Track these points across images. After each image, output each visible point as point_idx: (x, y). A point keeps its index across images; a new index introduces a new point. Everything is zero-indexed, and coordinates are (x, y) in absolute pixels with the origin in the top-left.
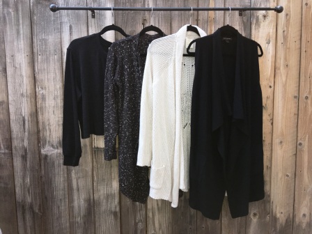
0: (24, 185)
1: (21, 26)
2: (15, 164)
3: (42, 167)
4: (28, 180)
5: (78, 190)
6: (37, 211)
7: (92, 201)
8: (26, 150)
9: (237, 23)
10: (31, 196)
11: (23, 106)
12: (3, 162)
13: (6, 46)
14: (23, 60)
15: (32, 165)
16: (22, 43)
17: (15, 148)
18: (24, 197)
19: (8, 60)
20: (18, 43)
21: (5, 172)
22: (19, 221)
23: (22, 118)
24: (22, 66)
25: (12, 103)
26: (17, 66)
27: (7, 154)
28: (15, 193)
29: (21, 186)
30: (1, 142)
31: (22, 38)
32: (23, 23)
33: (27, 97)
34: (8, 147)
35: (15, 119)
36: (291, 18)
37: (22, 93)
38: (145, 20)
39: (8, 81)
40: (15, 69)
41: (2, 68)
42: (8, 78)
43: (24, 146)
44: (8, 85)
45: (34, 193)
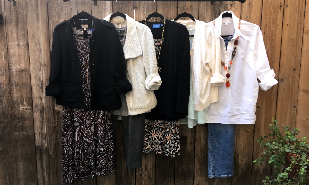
0: (42, 133)
1: (40, 11)
2: (35, 117)
3: (56, 120)
4: (45, 130)
6: (52, 154)
8: (43, 107)
9: (209, 10)
10: (47, 142)
11: (41, 73)
12: (26, 115)
13: (28, 26)
14: (42, 37)
15: (48, 118)
16: (41, 24)
17: (35, 105)
18: (42, 143)
19: (30, 37)
20: (38, 24)
21: (27, 123)
22: (37, 161)
23: (40, 82)
24: (40, 42)
25: (33, 70)
26: (37, 42)
27: (29, 109)
28: (35, 139)
29: (40, 134)
30: (24, 100)
31: (40, 21)
32: (41, 9)
33: (44, 66)
34: (30, 104)
35: (35, 82)
36: (253, 7)
37: (40, 63)
38: (136, 7)
39: (30, 54)
40: (36, 44)
41: (25, 42)
42: (30, 51)
43: (42, 104)
44: (30, 56)
45: (49, 140)
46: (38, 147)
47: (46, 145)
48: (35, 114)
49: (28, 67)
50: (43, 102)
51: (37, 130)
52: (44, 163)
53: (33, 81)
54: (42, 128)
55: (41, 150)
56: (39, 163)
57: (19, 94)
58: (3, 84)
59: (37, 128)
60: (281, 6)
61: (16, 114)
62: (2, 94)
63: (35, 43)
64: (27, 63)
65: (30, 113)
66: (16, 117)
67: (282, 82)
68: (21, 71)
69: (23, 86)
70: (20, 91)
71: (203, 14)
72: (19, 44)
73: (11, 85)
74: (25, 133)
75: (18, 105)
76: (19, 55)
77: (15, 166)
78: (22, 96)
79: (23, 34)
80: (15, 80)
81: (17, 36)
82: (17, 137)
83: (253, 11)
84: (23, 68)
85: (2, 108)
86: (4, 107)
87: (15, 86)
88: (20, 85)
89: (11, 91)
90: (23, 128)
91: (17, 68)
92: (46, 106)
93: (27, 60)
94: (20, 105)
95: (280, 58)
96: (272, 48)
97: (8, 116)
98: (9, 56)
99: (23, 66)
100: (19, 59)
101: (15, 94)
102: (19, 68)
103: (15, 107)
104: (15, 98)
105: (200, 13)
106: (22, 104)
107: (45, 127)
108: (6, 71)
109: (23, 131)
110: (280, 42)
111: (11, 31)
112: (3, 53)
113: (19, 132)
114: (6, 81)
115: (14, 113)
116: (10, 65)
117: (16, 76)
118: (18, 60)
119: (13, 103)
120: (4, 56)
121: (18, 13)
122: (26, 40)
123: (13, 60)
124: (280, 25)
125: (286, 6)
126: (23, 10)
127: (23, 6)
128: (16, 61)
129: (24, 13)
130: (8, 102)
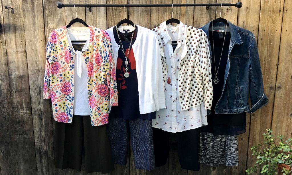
0: (41, 137)
1: (36, 18)
2: (34, 121)
4: (43, 133)
6: (50, 156)
8: (42, 112)
9: (205, 15)
10: (46, 145)
11: (39, 79)
12: (25, 119)
13: (25, 33)
14: (39, 44)
15: (46, 122)
17: (34, 110)
18: (41, 146)
19: (27, 44)
20: (34, 31)
21: (27, 127)
22: (37, 162)
23: (38, 88)
24: (38, 48)
25: (31, 76)
26: (34, 48)
27: (28, 114)
28: (34, 142)
29: (39, 138)
30: (24, 105)
31: (37, 28)
32: (38, 16)
33: (41, 72)
34: (29, 109)
35: (33, 88)
36: (251, 11)
37: (38, 69)
38: (130, 13)
39: (28, 60)
41: (23, 50)
42: (28, 58)
43: (40, 108)
44: (28, 63)
45: (48, 143)
46: (37, 149)
47: (45, 148)
48: (34, 118)
49: (26, 74)
50: (42, 106)
51: (37, 134)
52: (44, 165)
54: (40, 131)
55: (40, 152)
56: (38, 165)
57: (19, 99)
58: (4, 90)
59: (36, 132)
60: (280, 11)
61: (17, 118)
62: (3, 99)
63: (32, 50)
64: (26, 70)
65: (29, 117)
66: (16, 121)
67: (279, 89)
68: (20, 77)
69: (22, 92)
70: (20, 96)
71: (198, 19)
72: (17, 51)
73: (11, 90)
74: (25, 136)
75: (18, 109)
76: (18, 61)
77: (17, 167)
78: (21, 100)
79: (21, 41)
80: (15, 85)
81: (16, 43)
82: (18, 140)
83: (250, 15)
84: (21, 74)
85: (4, 112)
86: (5, 111)
87: (15, 92)
88: (20, 91)
89: (11, 96)
90: (24, 131)
91: (16, 74)
92: (44, 111)
93: (25, 66)
94: (20, 110)
95: (278, 65)
96: (270, 54)
97: (9, 120)
98: (9, 62)
99: (22, 72)
100: (18, 65)
101: (15, 99)
102: (18, 74)
103: (15, 111)
104: (15, 103)
105: (195, 19)
106: (22, 108)
107: (44, 131)
108: (6, 76)
109: (23, 134)
110: (278, 49)
111: (9, 38)
112: (3, 59)
113: (20, 135)
114: (7, 87)
115: (15, 117)
116: (10, 71)
117: (15, 82)
118: (16, 66)
119: (13, 108)
120: (4, 62)
121: (16, 20)
122: (24, 47)
123: (12, 66)
124: (279, 31)
125: (285, 10)
126: (20, 17)
127: (20, 13)
128: (15, 67)
129: (22, 20)
130: (9, 106)
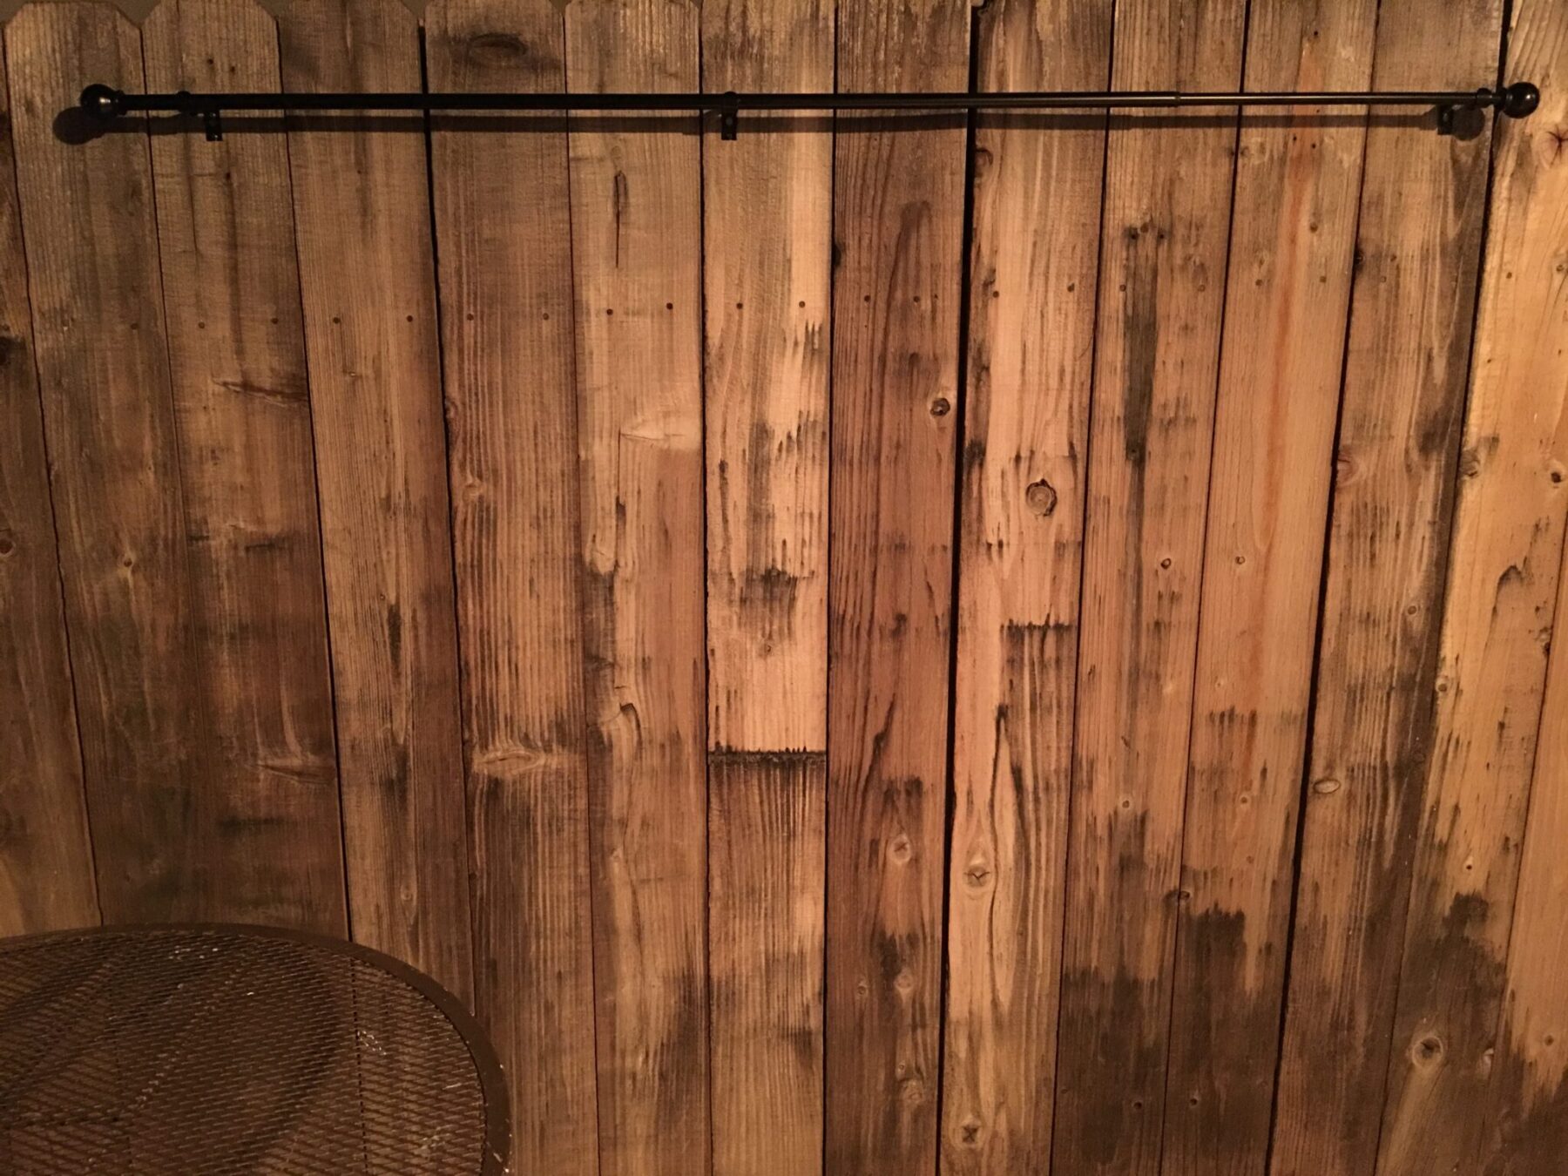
0: (391, 912)
1: (378, 175)
2: (352, 820)
3: (479, 834)
4: (411, 890)
5: (639, 936)
7: (700, 983)
8: (403, 760)
9: (1428, 168)
11: (388, 555)
12: (294, 807)
14: (392, 340)
15: (429, 824)
16: (384, 256)
17: (353, 747)
19: (316, 340)
23: (384, 612)
24: (385, 367)
25: (336, 542)
27: (314, 773)
29: (379, 917)
30: (286, 717)
31: (383, 237)
32: (388, 160)
33: (407, 515)
34: (321, 742)
35: (351, 615)
37: (383, 495)
38: (982, 149)
39: (318, 441)
40: (353, 383)
41: (287, 372)
42: (317, 428)
43: (394, 739)
44: (321, 456)
45: (439, 945)
48: (351, 797)
49: (303, 525)
50: (403, 726)
51: (367, 895)
53: (341, 605)
54: (392, 879)
57: (254, 683)
58: (153, 629)
59: (363, 884)
61: (240, 802)
63: (348, 378)
64: (303, 501)
65: (321, 794)
66: (234, 819)
68: (264, 548)
69: (274, 637)
71: (1388, 193)
72: (246, 385)
73: (204, 633)
75: (248, 749)
76: (248, 448)
78: (268, 693)
79: (275, 321)
80: (227, 600)
81: (237, 332)
84: (273, 529)
87: (226, 639)
90: (281, 881)
91: (235, 528)
92: (418, 751)
93: (301, 481)
94: (262, 751)
98: (188, 452)
99: (275, 517)
100: (249, 472)
101: (227, 685)
102: (251, 528)
103: (229, 763)
104: (229, 710)
106: (276, 743)
107: (414, 874)
108: (170, 544)
109: (281, 899)
111: (192, 299)
113: (256, 908)
114: (172, 610)
115: (225, 797)
117: (229, 576)
118: (240, 478)
119: (215, 740)
120: (155, 456)
121: (236, 185)
123: (213, 479)
128: (233, 488)
